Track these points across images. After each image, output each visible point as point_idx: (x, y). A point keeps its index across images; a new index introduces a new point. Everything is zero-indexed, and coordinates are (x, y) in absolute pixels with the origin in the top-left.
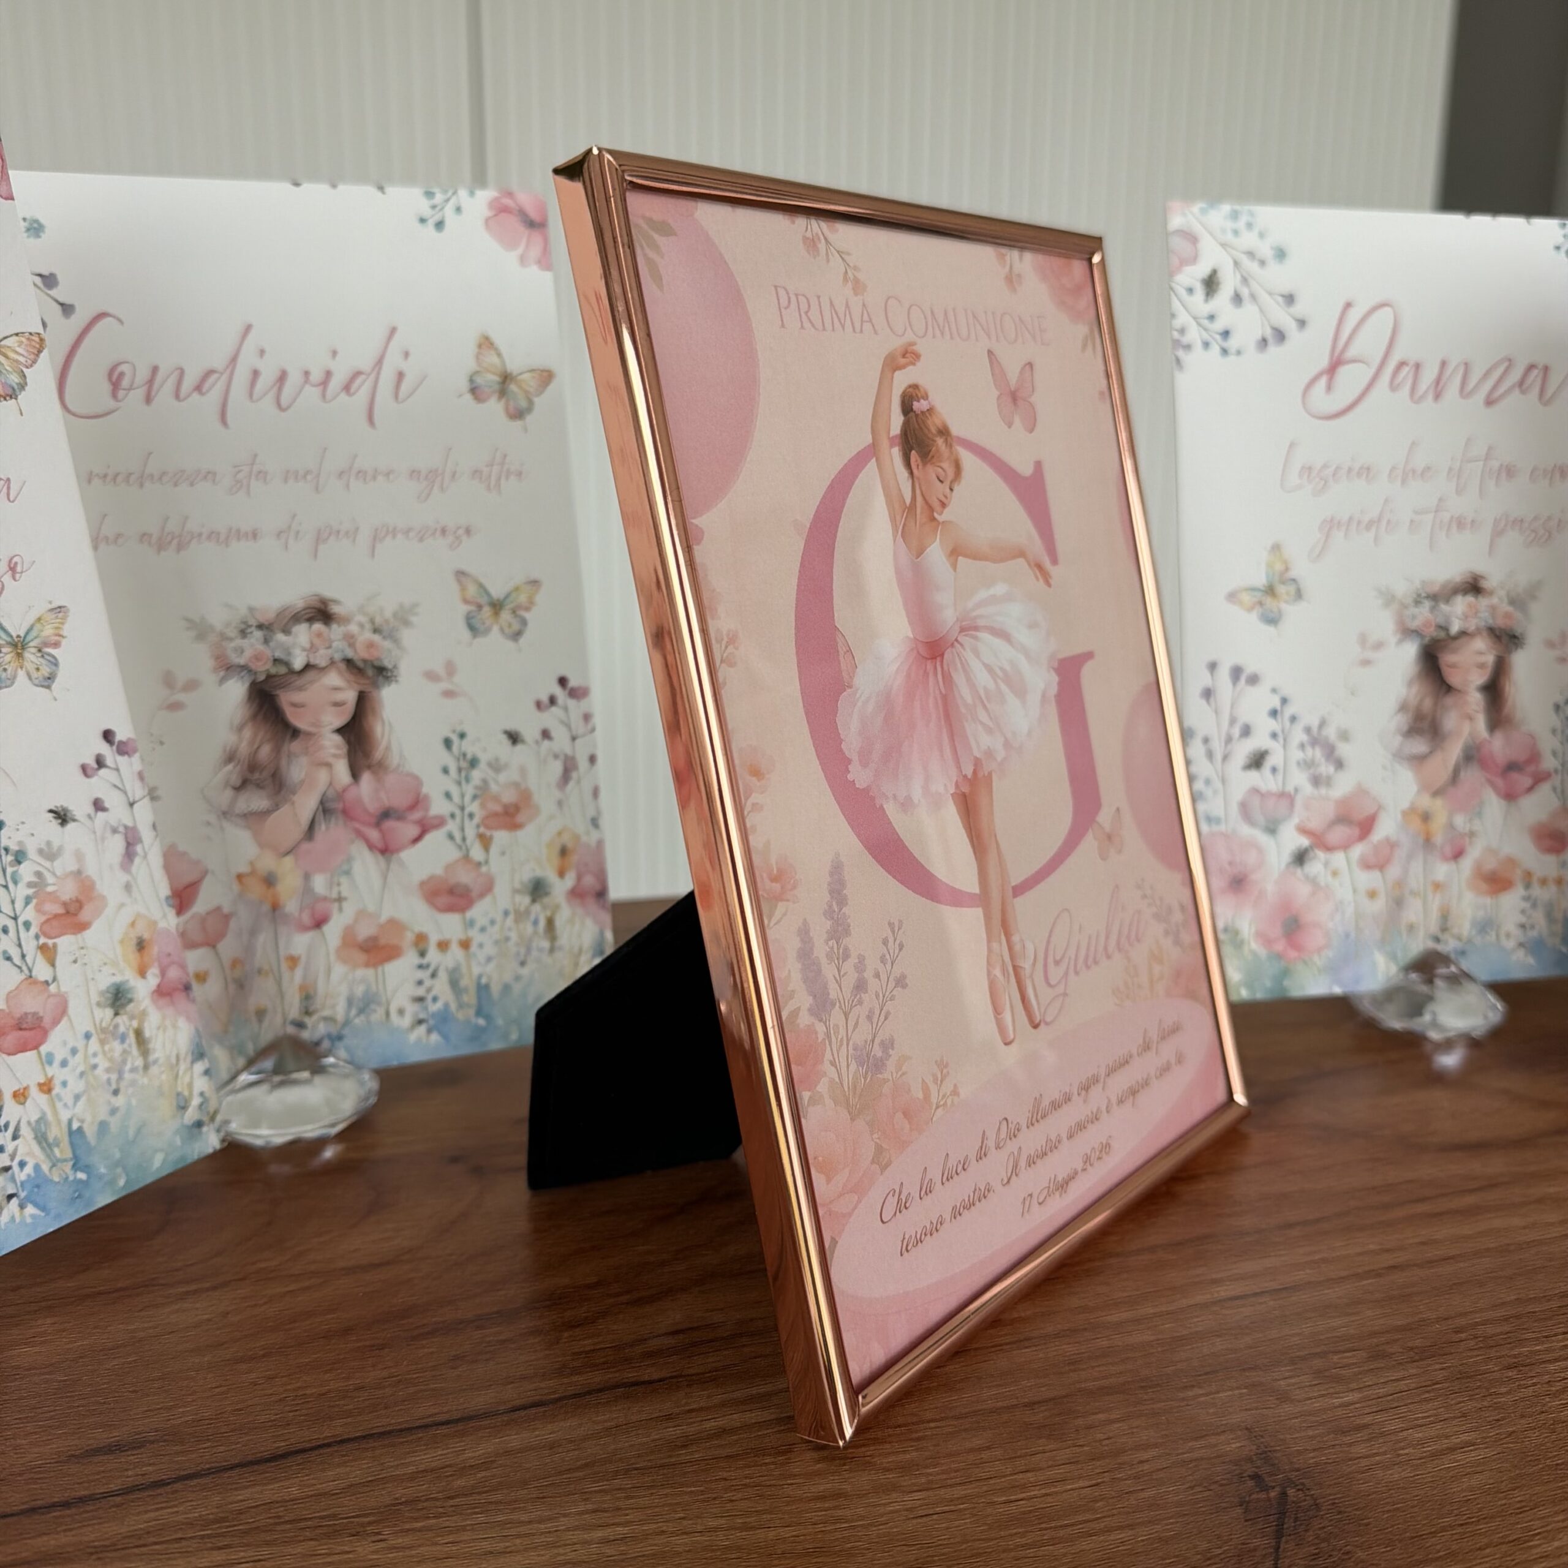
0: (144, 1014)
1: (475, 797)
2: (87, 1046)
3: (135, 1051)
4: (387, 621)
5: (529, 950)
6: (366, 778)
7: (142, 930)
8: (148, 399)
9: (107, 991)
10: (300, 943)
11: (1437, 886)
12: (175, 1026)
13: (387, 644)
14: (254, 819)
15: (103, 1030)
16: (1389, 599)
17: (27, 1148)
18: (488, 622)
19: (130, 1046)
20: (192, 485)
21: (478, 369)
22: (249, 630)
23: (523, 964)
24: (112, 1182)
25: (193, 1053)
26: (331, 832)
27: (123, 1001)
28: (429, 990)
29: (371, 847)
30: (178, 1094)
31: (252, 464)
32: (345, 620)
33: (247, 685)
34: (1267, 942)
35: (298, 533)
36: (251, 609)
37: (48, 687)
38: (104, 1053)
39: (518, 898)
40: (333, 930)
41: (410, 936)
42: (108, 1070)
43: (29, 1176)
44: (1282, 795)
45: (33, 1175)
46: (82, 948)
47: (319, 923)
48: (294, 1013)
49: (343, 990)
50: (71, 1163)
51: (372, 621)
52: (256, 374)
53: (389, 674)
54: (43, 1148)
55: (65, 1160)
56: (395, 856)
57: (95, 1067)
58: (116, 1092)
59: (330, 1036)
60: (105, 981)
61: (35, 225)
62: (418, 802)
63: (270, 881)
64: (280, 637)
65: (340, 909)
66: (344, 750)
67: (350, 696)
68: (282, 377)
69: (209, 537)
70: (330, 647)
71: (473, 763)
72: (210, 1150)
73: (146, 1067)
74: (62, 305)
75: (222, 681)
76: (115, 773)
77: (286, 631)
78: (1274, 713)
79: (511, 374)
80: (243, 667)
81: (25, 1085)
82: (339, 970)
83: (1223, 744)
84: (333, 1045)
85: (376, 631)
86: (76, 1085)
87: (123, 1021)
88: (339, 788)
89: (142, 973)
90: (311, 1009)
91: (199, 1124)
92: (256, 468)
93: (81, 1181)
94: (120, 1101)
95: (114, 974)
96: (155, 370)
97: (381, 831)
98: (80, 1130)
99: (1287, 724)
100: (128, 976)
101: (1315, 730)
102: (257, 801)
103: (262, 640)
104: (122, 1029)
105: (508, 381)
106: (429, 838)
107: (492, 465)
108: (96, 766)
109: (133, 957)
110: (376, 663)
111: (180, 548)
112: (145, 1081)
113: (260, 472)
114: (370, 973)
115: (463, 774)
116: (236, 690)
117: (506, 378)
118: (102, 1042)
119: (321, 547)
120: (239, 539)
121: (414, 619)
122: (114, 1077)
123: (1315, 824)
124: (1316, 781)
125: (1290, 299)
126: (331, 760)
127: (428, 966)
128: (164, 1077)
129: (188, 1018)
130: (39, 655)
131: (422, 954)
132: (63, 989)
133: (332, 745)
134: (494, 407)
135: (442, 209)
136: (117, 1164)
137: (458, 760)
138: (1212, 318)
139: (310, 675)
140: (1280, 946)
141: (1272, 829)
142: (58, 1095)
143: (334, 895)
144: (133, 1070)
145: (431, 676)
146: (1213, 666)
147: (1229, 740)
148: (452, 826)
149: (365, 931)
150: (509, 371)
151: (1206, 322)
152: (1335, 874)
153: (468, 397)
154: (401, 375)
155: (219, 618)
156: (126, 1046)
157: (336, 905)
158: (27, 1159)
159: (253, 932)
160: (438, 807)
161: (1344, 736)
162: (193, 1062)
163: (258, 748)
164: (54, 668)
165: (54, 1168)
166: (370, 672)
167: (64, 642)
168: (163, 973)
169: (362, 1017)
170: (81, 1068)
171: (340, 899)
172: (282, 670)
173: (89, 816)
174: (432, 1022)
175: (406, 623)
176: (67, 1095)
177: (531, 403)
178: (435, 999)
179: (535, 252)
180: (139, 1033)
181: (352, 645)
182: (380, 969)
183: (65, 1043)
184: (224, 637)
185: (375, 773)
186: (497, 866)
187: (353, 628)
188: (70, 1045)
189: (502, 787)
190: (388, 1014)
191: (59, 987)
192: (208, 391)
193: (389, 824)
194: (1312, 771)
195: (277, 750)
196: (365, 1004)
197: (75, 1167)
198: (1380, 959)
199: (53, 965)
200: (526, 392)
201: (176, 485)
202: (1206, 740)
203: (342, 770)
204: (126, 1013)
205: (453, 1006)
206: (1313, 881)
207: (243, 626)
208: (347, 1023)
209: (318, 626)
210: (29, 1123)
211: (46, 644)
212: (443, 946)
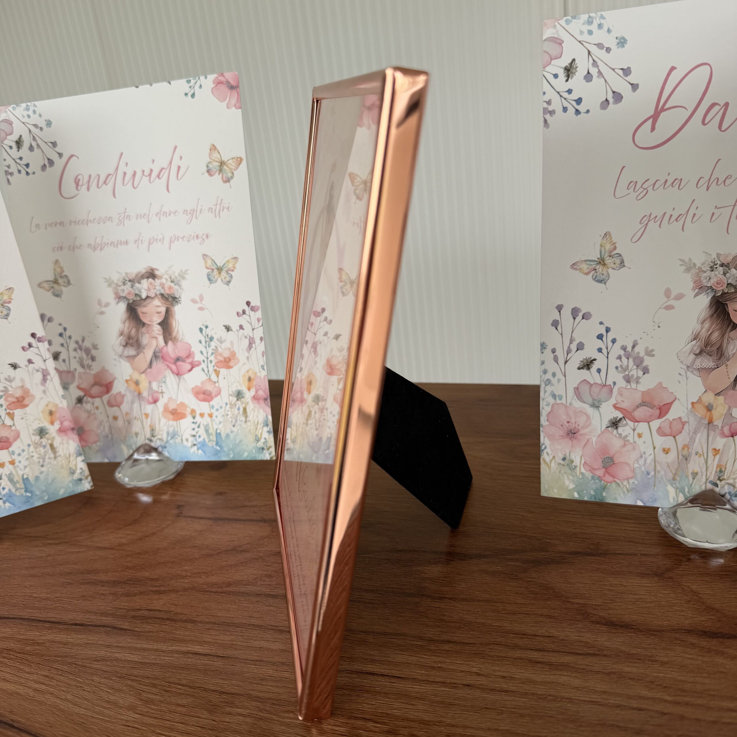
0: (53, 438)
1: (212, 354)
2: (29, 449)
3: (50, 451)
4: (176, 277)
5: (236, 420)
6: (170, 343)
7: (51, 407)
8: (88, 189)
9: (37, 429)
10: (149, 408)
11: (716, 451)
12: (68, 443)
13: (176, 287)
14: (131, 358)
15: (36, 444)
16: (689, 266)
17: (5, 482)
18: (216, 277)
19: (48, 449)
20: (104, 223)
21: (210, 160)
22: (126, 282)
23: (234, 426)
24: (42, 498)
25: (76, 453)
26: (158, 365)
27: (44, 433)
28: (197, 433)
29: (173, 372)
30: (70, 468)
31: (125, 213)
32: (161, 277)
33: (126, 305)
34: (592, 469)
35: (142, 240)
36: (127, 274)
37: (7, 319)
38: (36, 451)
39: (231, 398)
40: (160, 404)
41: (189, 410)
42: (38, 458)
43: (7, 493)
44: (605, 385)
45: (8, 492)
46: (25, 414)
47: (155, 401)
48: (148, 435)
49: (165, 429)
50: (24, 490)
51: (170, 278)
52: (125, 173)
53: (177, 300)
54: (12, 484)
55: (21, 488)
56: (182, 376)
57: (33, 456)
58: (42, 466)
59: (161, 446)
60: (36, 425)
61: (49, 122)
62: (190, 355)
63: (137, 383)
64: (137, 285)
65: (163, 397)
66: (161, 332)
67: (163, 309)
68: (135, 173)
69: (111, 245)
70: (155, 289)
71: (211, 339)
72: (86, 490)
73: (55, 458)
74: (59, 153)
75: (118, 303)
76: (37, 349)
77: (139, 283)
78: (600, 337)
79: (224, 161)
80: (125, 297)
81: (3, 461)
82: (163, 421)
83: (566, 354)
84: (163, 450)
85: (172, 282)
86: (25, 463)
87: (44, 441)
88: (160, 347)
89: (52, 423)
90: (154, 435)
91: (80, 480)
92: (126, 214)
93: (28, 496)
94: (44, 469)
95: (39, 424)
96: (90, 176)
97: (176, 366)
98: (27, 478)
99: (610, 344)
100: (46, 424)
101: (629, 349)
102: (131, 351)
103: (130, 286)
104: (44, 443)
105: (223, 164)
106: (194, 369)
107: (216, 205)
108: (28, 347)
109: (48, 418)
110: (172, 295)
111: (101, 249)
112: (55, 463)
113: (128, 216)
114: (174, 423)
115: (207, 343)
116: (122, 306)
117: (222, 163)
118: (36, 448)
119: (151, 246)
120: (121, 245)
121: (186, 276)
122: (41, 460)
123: (626, 405)
124: (628, 380)
125: (627, 72)
126: (157, 336)
127: (196, 423)
128: (63, 461)
129: (74, 441)
130: (2, 307)
131: (194, 418)
132: (18, 428)
133: (157, 329)
134: (217, 177)
135: (194, 87)
136: (44, 491)
137: (205, 337)
138: (570, 91)
139: (148, 300)
140: (600, 473)
141: (596, 405)
142: (18, 466)
143: (160, 391)
144: (50, 458)
145: (194, 301)
146: (559, 308)
147: (569, 351)
148: (203, 365)
149: (172, 406)
150: (223, 160)
151: (565, 95)
152: (640, 436)
153: (206, 174)
154: (179, 167)
155: (116, 278)
156: (46, 449)
157: (161, 394)
158: (5, 487)
159: (132, 403)
160: (198, 357)
161: (650, 353)
162: (77, 457)
163: (131, 330)
164: (9, 311)
165: (17, 491)
166: (170, 299)
167: (13, 301)
168: (62, 423)
169: (173, 440)
170: (27, 457)
171: (162, 393)
172: (138, 299)
173: (26, 366)
174: (199, 446)
175: (184, 278)
176: (21, 466)
177: (233, 173)
178: (200, 437)
179: (234, 101)
180: (51, 445)
181: (163, 288)
182: (178, 421)
183: (19, 448)
184: (117, 285)
185: (173, 342)
186: (222, 384)
187: (163, 281)
188: (22, 448)
189: (224, 350)
190: (182, 440)
191: (16, 427)
192: (108, 183)
193: (179, 363)
194: (627, 373)
195: (137, 331)
196: (174, 435)
197: (26, 491)
198: (671, 491)
199: (13, 419)
200: (231, 169)
201: (99, 223)
202: (554, 351)
203: (161, 339)
204: (45, 438)
205: (207, 440)
206: (625, 439)
207: (124, 281)
208: (167, 442)
209: (150, 280)
210: (6, 475)
211: (5, 303)
212: (202, 415)
